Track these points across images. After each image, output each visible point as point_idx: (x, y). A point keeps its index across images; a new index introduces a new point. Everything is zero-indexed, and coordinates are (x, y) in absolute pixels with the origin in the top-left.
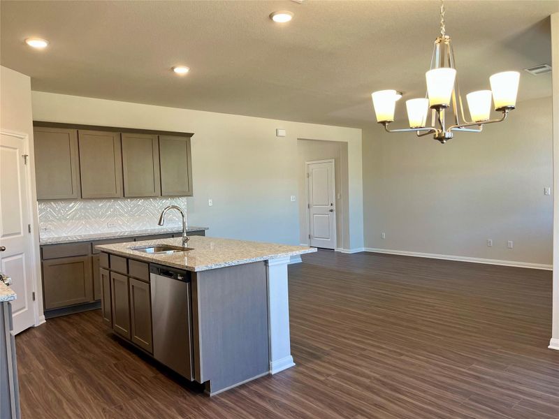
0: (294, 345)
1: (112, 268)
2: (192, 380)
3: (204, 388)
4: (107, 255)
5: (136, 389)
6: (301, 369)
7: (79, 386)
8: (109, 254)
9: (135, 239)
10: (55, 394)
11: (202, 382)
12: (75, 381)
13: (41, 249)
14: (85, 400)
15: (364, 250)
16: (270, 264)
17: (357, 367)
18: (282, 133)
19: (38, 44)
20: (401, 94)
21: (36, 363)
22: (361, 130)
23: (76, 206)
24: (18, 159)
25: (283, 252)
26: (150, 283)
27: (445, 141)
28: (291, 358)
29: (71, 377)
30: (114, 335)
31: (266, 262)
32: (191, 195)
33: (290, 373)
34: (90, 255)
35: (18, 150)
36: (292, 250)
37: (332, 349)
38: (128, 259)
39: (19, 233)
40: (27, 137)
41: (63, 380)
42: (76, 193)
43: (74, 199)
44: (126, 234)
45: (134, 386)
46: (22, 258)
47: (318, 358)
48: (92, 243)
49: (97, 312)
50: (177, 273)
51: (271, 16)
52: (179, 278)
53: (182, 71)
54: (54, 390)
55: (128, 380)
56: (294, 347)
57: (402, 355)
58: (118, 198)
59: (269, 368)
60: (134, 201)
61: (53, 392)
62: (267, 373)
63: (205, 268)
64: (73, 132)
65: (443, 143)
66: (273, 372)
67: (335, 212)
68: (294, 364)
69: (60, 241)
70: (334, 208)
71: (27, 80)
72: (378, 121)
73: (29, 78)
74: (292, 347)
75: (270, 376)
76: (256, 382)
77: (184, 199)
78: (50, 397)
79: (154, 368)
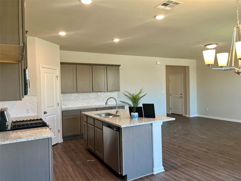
0: (164, 161)
1: (88, 122)
2: (120, 174)
3: (125, 178)
4: (86, 116)
5: (97, 174)
6: (167, 173)
7: (75, 171)
8: (87, 116)
9: (97, 109)
10: (66, 173)
11: (124, 175)
12: (74, 168)
13: (62, 112)
14: (77, 177)
15: (197, 116)
16: (153, 125)
17: (194, 175)
18: (158, 63)
19: (62, 34)
20: (217, 44)
21: (59, 159)
22: (196, 60)
23: (74, 95)
24: (55, 77)
25: (159, 119)
26: (103, 130)
27: (240, 74)
28: (163, 167)
29: (72, 166)
30: (88, 149)
31: (152, 124)
32: (119, 91)
33: (162, 175)
34: (80, 115)
35: (54, 74)
36: (163, 119)
37: (182, 165)
38: (94, 119)
39: (54, 106)
40: (58, 69)
41: (69, 168)
42: (75, 90)
43: (74, 93)
44: (93, 107)
45: (96, 173)
46: (55, 116)
47: (175, 168)
48: (81, 111)
49: (82, 138)
50: (114, 127)
51: (155, 17)
52: (115, 129)
53: (116, 40)
54: (65, 171)
55: (94, 170)
56: (164, 162)
57: (217, 171)
58: (91, 92)
59: (153, 171)
60: (97, 93)
61: (65, 172)
62: (152, 173)
63: (125, 126)
64: (74, 66)
65: (239, 75)
66: (155, 173)
67: (183, 98)
68: (164, 170)
69: (69, 109)
70: (183, 96)
71: (58, 47)
72: (206, 64)
73: (59, 46)
74: (163, 162)
75: (153, 175)
76: (147, 177)
77: (117, 92)
78: (64, 175)
79: (104, 166)
